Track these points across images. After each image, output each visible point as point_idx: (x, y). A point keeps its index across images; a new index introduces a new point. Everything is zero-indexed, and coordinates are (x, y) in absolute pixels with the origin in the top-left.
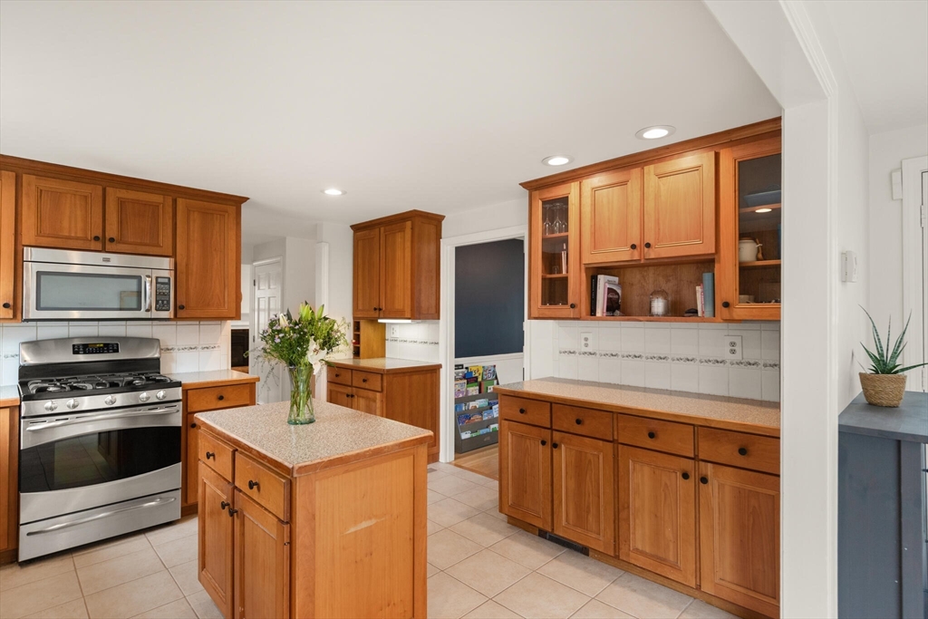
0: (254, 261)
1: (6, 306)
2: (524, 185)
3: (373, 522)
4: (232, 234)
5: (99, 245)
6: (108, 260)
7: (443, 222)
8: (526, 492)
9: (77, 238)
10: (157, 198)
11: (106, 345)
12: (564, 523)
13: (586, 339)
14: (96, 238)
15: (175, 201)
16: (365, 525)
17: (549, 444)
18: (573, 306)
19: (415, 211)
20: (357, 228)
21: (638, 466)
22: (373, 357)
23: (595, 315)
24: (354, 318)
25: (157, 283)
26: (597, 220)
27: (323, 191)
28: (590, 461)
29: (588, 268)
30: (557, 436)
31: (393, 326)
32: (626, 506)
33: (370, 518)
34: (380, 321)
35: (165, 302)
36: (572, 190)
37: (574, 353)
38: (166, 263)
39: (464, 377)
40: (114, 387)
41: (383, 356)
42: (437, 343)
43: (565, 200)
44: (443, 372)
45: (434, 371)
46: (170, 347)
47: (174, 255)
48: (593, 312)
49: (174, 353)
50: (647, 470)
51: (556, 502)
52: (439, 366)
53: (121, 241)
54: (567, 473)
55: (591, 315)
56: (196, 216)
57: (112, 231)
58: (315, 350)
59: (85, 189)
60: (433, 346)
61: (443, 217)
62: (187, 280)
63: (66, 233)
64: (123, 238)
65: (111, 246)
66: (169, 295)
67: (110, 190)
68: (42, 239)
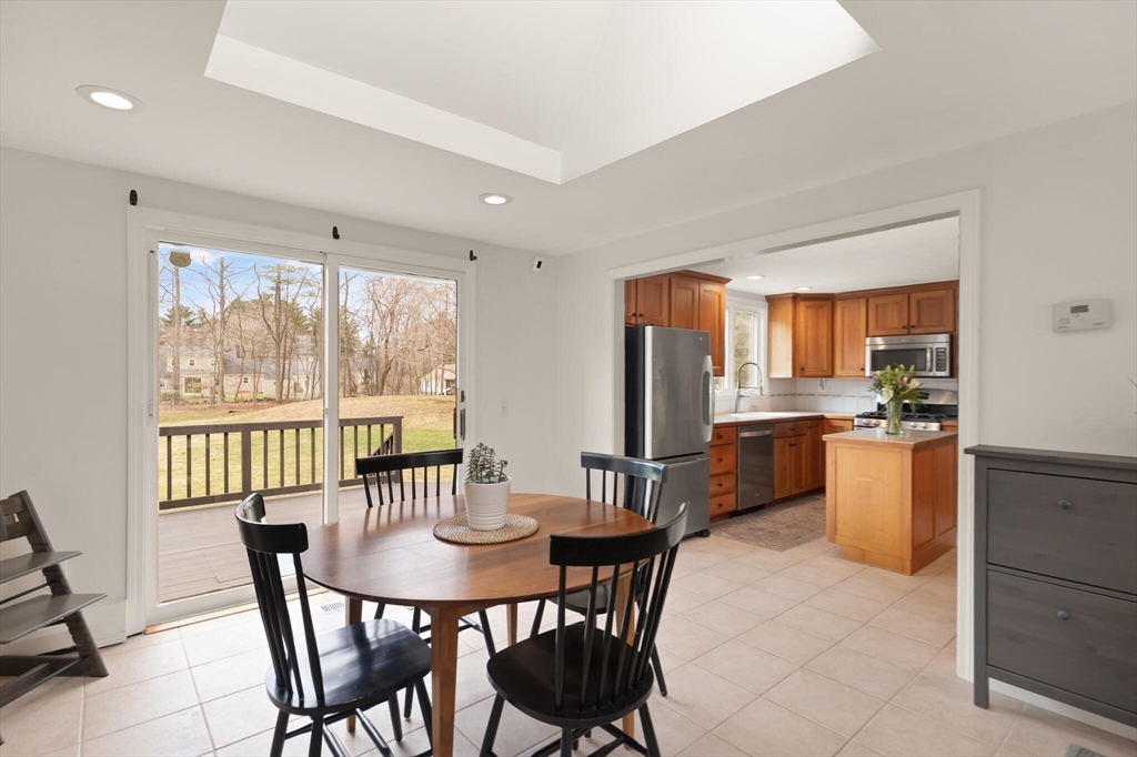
1: (860, 370)
5: (906, 331)
9: (895, 329)
10: (941, 293)
14: (904, 327)
15: (955, 292)
25: (937, 352)
35: (943, 365)
57: (913, 322)
59: (899, 298)
63: (888, 326)
64: (919, 325)
65: (913, 331)
66: (945, 360)
67: (913, 295)
68: (877, 333)
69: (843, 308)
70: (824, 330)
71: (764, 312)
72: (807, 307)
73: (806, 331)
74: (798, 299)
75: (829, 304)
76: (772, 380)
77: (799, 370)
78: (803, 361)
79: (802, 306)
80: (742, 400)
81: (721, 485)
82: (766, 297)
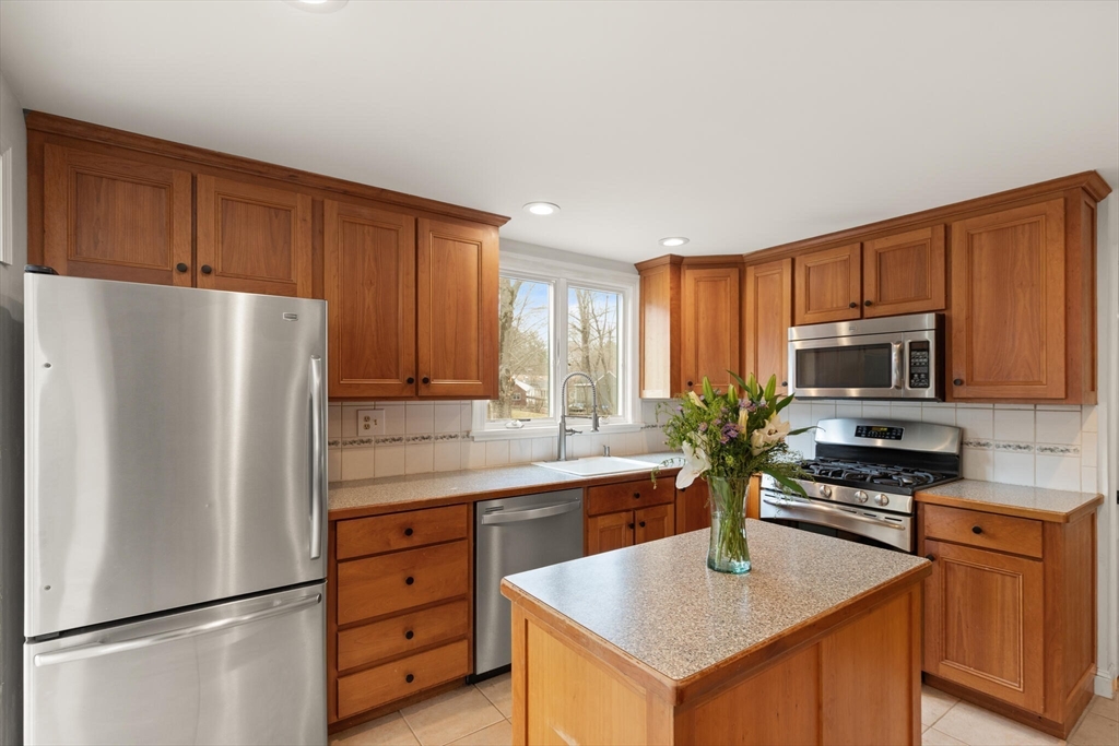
5: (857, 313)
9: (838, 309)
10: (923, 234)
11: (890, 430)
14: (853, 305)
15: (948, 229)
25: (912, 349)
35: (923, 376)
46: (983, 442)
47: (948, 307)
49: (990, 452)
53: (879, 304)
56: (983, 242)
57: (870, 295)
59: (845, 254)
62: (970, 342)
63: (829, 306)
64: (880, 300)
65: (868, 311)
66: (928, 364)
67: (867, 245)
68: (810, 317)
69: (757, 278)
70: (727, 318)
71: (633, 291)
72: (700, 280)
73: (697, 319)
74: (682, 266)
75: (734, 273)
76: (646, 402)
77: (684, 385)
78: (691, 371)
79: (689, 278)
80: (572, 438)
81: (410, 635)
82: (635, 265)
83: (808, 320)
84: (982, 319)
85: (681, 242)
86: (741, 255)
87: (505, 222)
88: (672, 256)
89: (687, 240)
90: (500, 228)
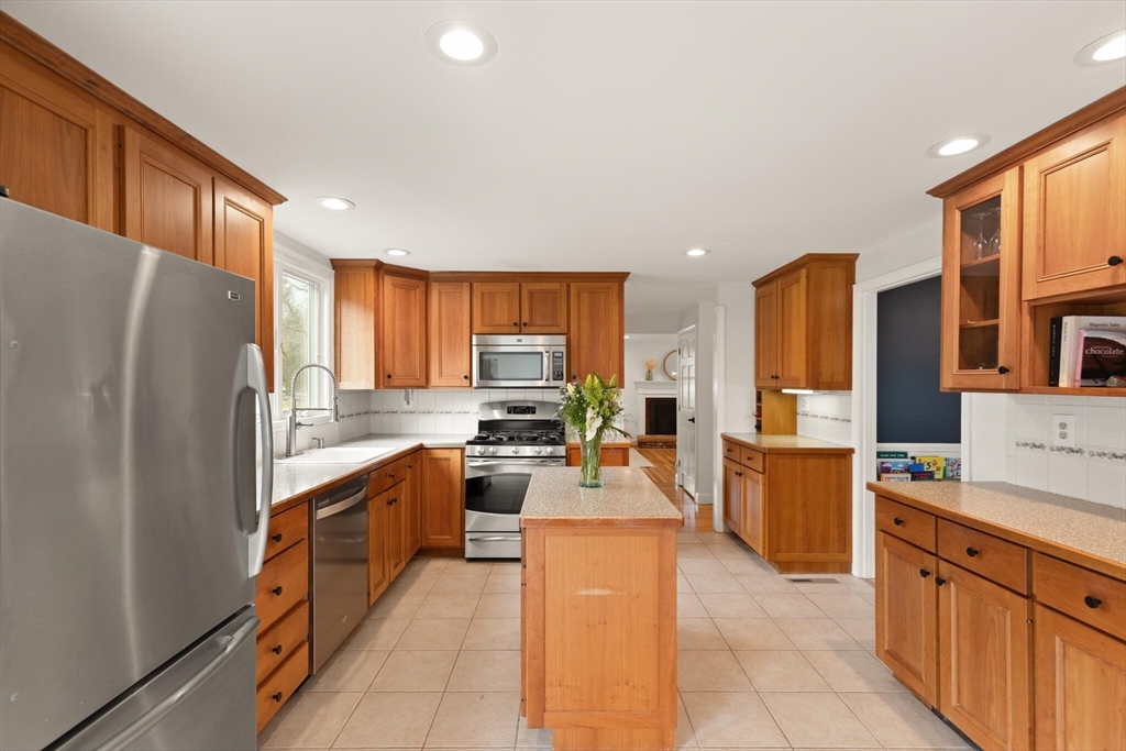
0: (679, 329)
1: (466, 377)
2: (935, 192)
3: (608, 592)
4: (615, 308)
5: (516, 329)
6: (520, 340)
7: (857, 262)
8: (906, 638)
9: (504, 326)
10: (555, 286)
11: (528, 408)
12: (954, 701)
13: (1063, 426)
14: (515, 324)
15: (568, 286)
16: (597, 592)
17: (932, 578)
18: (1003, 370)
19: (809, 255)
20: (758, 284)
21: (1072, 652)
22: (779, 434)
23: (1056, 384)
24: (757, 388)
25: (554, 357)
26: (1049, 225)
27: (685, 253)
28: (992, 619)
29: (1036, 308)
30: (945, 568)
31: (804, 398)
32: (1049, 712)
33: (604, 588)
34: (784, 391)
35: (560, 373)
36: (1007, 184)
37: (1041, 446)
38: (562, 339)
39: (907, 470)
40: (533, 441)
41: (794, 432)
42: (849, 421)
43: (996, 201)
44: (855, 457)
45: (844, 455)
47: (567, 334)
48: (1053, 379)
50: (1087, 661)
51: (943, 668)
52: (851, 451)
53: (531, 325)
54: (958, 628)
55: (1051, 385)
56: (585, 297)
57: (525, 319)
58: (592, 418)
59: (509, 287)
60: (844, 424)
61: (856, 256)
62: (579, 354)
63: (498, 323)
64: (532, 323)
65: (524, 329)
67: (523, 285)
68: (484, 328)
69: (440, 292)
70: (417, 322)
71: (328, 284)
72: (395, 286)
74: (381, 273)
75: (422, 284)
76: (340, 393)
77: (384, 378)
78: (388, 367)
79: (387, 283)
80: (300, 432)
82: (332, 260)
83: (486, 330)
84: (584, 342)
85: (403, 253)
86: (428, 272)
87: (281, 202)
88: (378, 261)
89: (408, 253)
90: (274, 207)
